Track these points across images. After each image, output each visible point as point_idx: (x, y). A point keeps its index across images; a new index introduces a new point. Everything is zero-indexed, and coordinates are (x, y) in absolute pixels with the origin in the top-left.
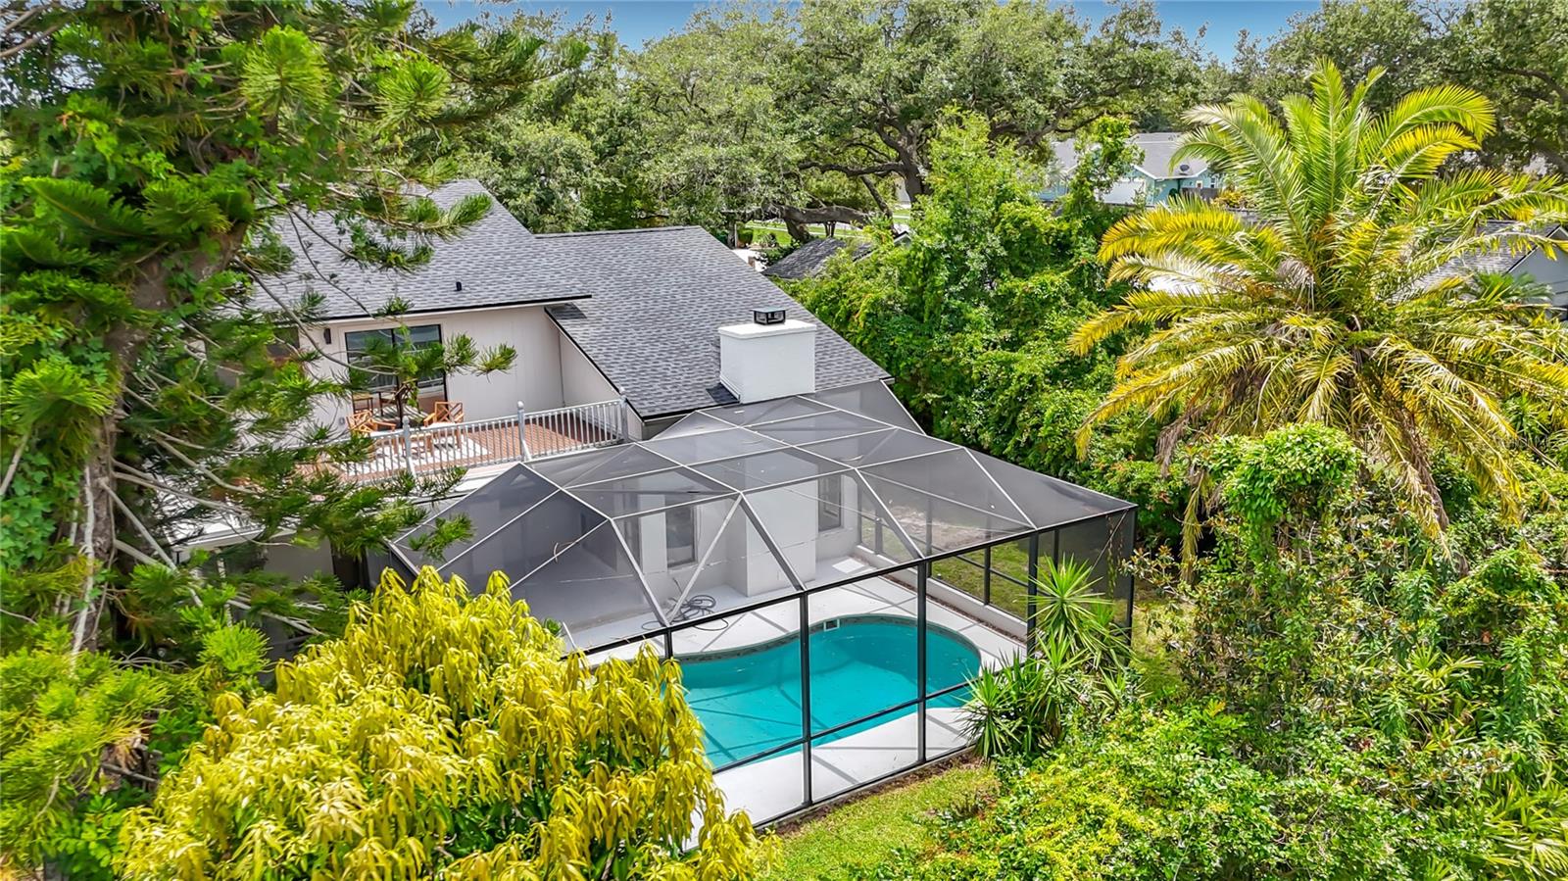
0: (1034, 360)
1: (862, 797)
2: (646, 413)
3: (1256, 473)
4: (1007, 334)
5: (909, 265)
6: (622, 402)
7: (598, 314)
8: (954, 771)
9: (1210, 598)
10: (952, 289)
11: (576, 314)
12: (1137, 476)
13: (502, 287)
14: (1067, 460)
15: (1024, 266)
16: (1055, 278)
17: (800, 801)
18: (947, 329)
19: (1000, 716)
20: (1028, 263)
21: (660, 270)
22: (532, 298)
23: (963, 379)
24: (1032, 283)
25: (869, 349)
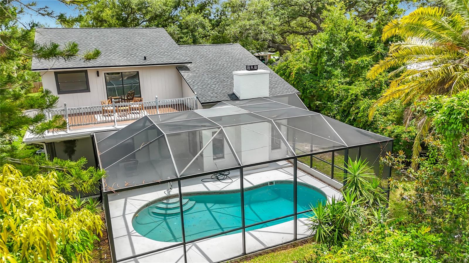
0: (357, 88)
1: (267, 253)
2: (203, 102)
3: (451, 111)
4: (348, 79)
5: (312, 55)
6: (195, 98)
7: (195, 69)
8: (308, 245)
9: (424, 176)
10: (328, 63)
11: (187, 69)
12: (396, 131)
13: (161, 59)
14: (369, 126)
15: (356, 55)
16: (367, 58)
17: (241, 252)
18: (325, 78)
19: (325, 224)
20: (357, 54)
21: (221, 56)
22: (170, 62)
23: (330, 97)
24: (359, 60)
25: (296, 86)
